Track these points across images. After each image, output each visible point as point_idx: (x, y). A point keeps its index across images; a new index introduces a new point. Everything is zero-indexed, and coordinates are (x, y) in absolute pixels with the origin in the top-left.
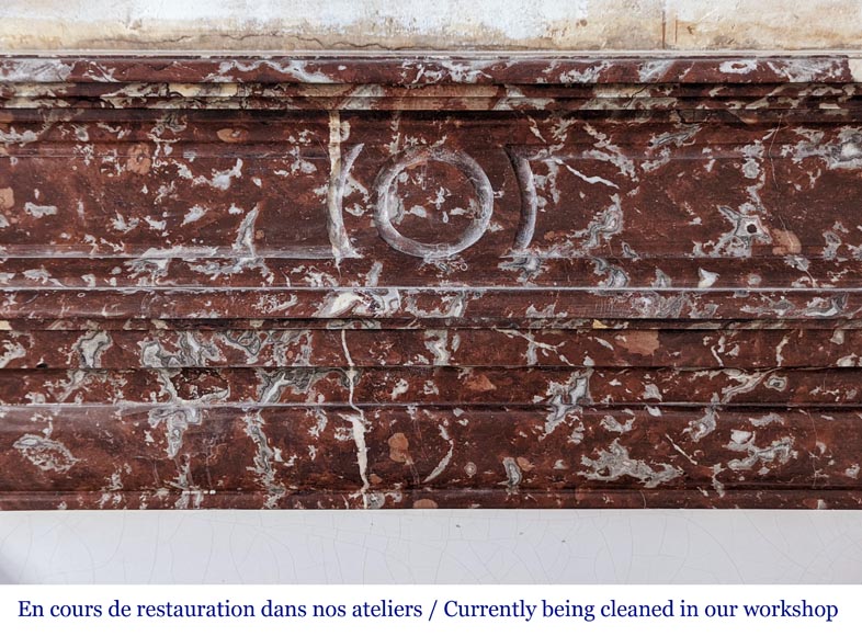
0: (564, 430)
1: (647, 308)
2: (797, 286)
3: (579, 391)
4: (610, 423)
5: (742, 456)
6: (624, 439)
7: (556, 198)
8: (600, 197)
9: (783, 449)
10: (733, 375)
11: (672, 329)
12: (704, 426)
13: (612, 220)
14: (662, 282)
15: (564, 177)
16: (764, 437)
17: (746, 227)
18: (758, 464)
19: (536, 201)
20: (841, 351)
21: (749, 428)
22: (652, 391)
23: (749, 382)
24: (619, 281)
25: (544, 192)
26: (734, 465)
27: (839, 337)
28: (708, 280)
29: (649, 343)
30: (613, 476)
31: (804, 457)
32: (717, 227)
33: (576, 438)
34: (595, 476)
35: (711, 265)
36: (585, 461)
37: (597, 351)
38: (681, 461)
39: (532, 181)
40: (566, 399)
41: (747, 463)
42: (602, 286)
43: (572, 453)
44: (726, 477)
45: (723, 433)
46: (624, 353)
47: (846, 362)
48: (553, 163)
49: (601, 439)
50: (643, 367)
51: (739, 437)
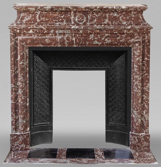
0: (91, 39)
1: (98, 28)
2: (110, 26)
3: (93, 36)
4: (95, 39)
5: (107, 41)
6: (97, 40)
7: (91, 18)
8: (94, 19)
9: (110, 41)
10: (106, 34)
11: (100, 30)
12: (103, 39)
13: (95, 20)
14: (99, 26)
15: (91, 16)
16: (108, 40)
17: (107, 21)
18: (108, 42)
19: (89, 19)
20: (114, 32)
21: (107, 39)
22: (99, 36)
23: (107, 35)
24: (96, 26)
25: (90, 18)
26: (106, 42)
27: (114, 30)
28: (103, 25)
29: (98, 31)
30: (96, 44)
31: (112, 41)
32: (104, 21)
33: (92, 40)
34: (94, 44)
35: (103, 24)
36: (93, 42)
37: (94, 32)
38: (101, 42)
39: (89, 17)
40: (92, 37)
41: (107, 42)
42: (94, 26)
43: (92, 41)
44: (105, 44)
45: (105, 39)
46: (96, 32)
47: (115, 33)
48: (91, 15)
49: (95, 40)
50: (98, 33)
51: (106, 40)
